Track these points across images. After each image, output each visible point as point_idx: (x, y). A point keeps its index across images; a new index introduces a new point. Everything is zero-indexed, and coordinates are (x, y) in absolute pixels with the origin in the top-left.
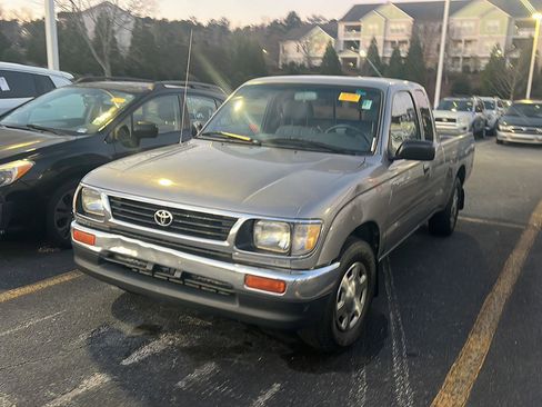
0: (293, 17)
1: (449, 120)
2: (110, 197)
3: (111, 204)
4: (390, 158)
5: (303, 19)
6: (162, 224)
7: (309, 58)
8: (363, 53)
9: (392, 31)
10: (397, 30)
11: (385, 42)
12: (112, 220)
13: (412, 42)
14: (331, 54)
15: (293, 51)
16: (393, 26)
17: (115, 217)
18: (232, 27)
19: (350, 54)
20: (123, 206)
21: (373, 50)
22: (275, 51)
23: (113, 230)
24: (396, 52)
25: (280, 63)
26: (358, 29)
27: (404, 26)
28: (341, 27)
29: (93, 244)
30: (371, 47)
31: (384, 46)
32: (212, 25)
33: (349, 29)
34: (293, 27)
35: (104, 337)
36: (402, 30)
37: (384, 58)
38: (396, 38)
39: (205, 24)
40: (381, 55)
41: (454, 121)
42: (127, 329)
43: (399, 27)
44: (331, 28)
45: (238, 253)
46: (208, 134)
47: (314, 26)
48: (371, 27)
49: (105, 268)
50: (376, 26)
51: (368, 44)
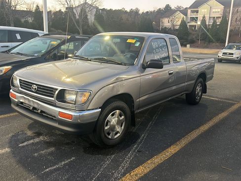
0: (168, 7)
1: (230, 54)
2: (20, 80)
3: (20, 82)
4: (144, 67)
5: (173, 8)
6: (34, 90)
7: (173, 26)
8: (199, 23)
9: (213, 12)
10: (216, 12)
11: (210, 18)
12: (20, 89)
13: (223, 17)
14: (183, 24)
15: (166, 23)
16: (214, 10)
17: (21, 87)
18: (141, 12)
19: (193, 23)
20: (24, 83)
21: (204, 21)
22: (158, 23)
23: (21, 93)
24: (215, 22)
25: (160, 28)
26: (197, 12)
27: (219, 10)
28: (189, 11)
29: (15, 98)
30: (202, 20)
31: (209, 20)
32: (132, 11)
33: (193, 12)
34: (167, 11)
35: (19, 135)
36: (218, 12)
37: (209, 25)
38: (216, 15)
39: (128, 11)
40: (207, 24)
41: (232, 54)
42: (29, 133)
43: (216, 10)
44: (184, 12)
45: (58, 103)
46: (76, 56)
47: (177, 11)
48: (203, 11)
49: (19, 108)
50: (206, 10)
51: (202, 19)
